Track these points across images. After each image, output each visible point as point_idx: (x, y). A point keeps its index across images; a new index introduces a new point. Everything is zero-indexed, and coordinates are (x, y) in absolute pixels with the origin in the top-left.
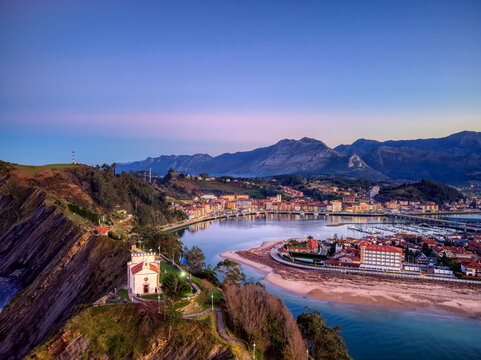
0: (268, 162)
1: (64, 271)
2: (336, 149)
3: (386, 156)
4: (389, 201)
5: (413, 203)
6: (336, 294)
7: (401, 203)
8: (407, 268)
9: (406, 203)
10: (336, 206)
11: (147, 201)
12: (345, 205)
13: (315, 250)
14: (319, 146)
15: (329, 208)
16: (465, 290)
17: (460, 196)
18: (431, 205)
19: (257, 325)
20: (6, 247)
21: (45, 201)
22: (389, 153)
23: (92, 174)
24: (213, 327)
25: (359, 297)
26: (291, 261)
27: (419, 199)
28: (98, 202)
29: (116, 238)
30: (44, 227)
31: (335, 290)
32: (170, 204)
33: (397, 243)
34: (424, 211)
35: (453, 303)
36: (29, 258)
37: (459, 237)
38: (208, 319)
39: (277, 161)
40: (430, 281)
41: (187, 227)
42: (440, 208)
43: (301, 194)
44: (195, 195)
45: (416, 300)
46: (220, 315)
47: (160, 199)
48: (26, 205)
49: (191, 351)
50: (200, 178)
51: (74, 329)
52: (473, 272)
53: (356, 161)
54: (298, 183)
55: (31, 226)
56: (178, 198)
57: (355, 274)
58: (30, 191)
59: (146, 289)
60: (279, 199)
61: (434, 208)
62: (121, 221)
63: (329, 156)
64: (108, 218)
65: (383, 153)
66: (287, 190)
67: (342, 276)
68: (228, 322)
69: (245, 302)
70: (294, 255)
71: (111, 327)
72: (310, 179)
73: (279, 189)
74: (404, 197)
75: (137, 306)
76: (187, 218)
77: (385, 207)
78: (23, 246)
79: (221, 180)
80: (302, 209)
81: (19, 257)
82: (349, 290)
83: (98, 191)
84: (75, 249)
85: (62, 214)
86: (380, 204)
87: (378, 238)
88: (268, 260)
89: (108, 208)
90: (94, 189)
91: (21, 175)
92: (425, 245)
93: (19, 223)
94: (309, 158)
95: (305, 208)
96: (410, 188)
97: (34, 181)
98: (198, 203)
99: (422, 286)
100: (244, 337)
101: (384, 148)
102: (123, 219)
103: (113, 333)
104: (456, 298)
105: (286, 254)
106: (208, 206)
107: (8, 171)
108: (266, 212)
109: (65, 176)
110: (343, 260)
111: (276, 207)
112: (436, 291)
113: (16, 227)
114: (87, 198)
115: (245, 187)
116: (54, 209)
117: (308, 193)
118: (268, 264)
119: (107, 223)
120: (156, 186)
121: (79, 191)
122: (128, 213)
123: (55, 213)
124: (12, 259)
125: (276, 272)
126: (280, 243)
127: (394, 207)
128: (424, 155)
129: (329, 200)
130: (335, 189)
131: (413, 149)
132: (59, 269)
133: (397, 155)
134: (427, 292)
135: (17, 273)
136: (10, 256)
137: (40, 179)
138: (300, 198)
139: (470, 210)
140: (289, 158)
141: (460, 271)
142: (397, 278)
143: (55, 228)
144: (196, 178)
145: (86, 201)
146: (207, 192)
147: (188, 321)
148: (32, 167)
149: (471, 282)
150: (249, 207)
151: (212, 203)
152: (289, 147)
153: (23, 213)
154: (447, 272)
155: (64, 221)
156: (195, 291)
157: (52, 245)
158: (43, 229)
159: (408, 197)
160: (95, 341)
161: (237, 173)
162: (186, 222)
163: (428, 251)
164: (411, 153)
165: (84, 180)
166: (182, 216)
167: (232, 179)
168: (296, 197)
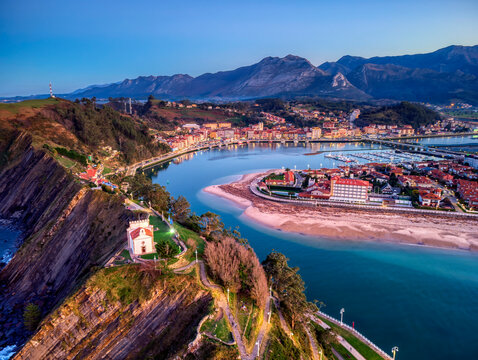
0: (252, 82)
1: (66, 221)
2: (321, 67)
3: (371, 74)
4: (367, 125)
5: (391, 127)
6: (307, 225)
7: (380, 127)
8: (371, 199)
9: (384, 127)
10: (316, 133)
11: (130, 136)
12: (324, 131)
13: (291, 182)
14: (304, 64)
15: (309, 135)
16: (419, 219)
17: (438, 118)
18: (407, 129)
19: (231, 274)
21: (33, 144)
22: (374, 71)
23: (73, 111)
24: (198, 277)
25: (326, 228)
26: (268, 194)
27: (396, 123)
28: (83, 140)
29: (110, 192)
30: (36, 171)
31: (306, 222)
32: (153, 137)
33: (368, 172)
34: (400, 136)
35: (406, 232)
36: (26, 200)
37: (426, 165)
38: (194, 271)
39: (261, 81)
40: (390, 211)
41: (171, 159)
42: (416, 133)
43: (283, 121)
44: (176, 124)
45: (375, 230)
46: (203, 266)
47: (143, 132)
48: (14, 148)
49: (182, 296)
50: (181, 106)
52: (429, 203)
53: (340, 80)
54: (280, 108)
55: (23, 169)
56: (160, 129)
57: (325, 206)
58: (15, 134)
59: (144, 250)
60: (260, 127)
61: (410, 132)
62: (107, 159)
63: (313, 74)
64: (94, 156)
65: (368, 71)
66: (269, 117)
67: (313, 208)
68: (209, 272)
69: (222, 255)
70: (272, 188)
71: (120, 282)
72: (294, 103)
73: (262, 116)
74: (382, 122)
75: (139, 266)
76: (171, 150)
77: (363, 131)
78: (19, 190)
79: (202, 107)
80: (283, 137)
81: (17, 200)
82: (318, 221)
83: (81, 129)
84: (74, 202)
85: (52, 159)
86: (358, 129)
87: (351, 167)
88: (248, 194)
89: (94, 145)
90: (77, 127)
91: (3, 116)
92: (393, 174)
94: (294, 77)
95: (285, 135)
96: (389, 111)
97: (16, 123)
98: (180, 134)
99: (383, 216)
100: (221, 283)
101: (369, 65)
102: (109, 155)
104: (409, 226)
105: (265, 188)
106: (191, 137)
108: (248, 141)
109: (46, 114)
110: (315, 193)
111: (258, 136)
112: (394, 220)
113: (8, 171)
114: (72, 137)
115: (227, 114)
116: (43, 153)
117: (290, 119)
118: (248, 198)
119: (94, 162)
120: (138, 118)
121: (63, 130)
122: (113, 149)
123: (45, 158)
124: (10, 202)
125: (254, 206)
126: (260, 175)
127: (372, 132)
128: (409, 73)
129: (310, 127)
130: (316, 114)
131: (398, 66)
132: (62, 219)
133: (381, 73)
134: (385, 221)
135: (17, 214)
136: (8, 199)
137: (22, 119)
138: (282, 125)
139: (443, 134)
140: (272, 77)
141: (418, 201)
142: (362, 209)
144: (177, 106)
145: (72, 140)
146: (188, 120)
147: (178, 275)
149: (425, 211)
150: (232, 136)
151: (195, 133)
152: (274, 65)
153: (13, 156)
154: (406, 202)
155: (55, 165)
156: (182, 249)
157: (47, 191)
158: (36, 173)
159: (386, 122)
161: (219, 95)
162: (170, 155)
163: (394, 181)
164: (396, 70)
165: (66, 118)
166: (166, 149)
167: (214, 106)
168: (278, 124)
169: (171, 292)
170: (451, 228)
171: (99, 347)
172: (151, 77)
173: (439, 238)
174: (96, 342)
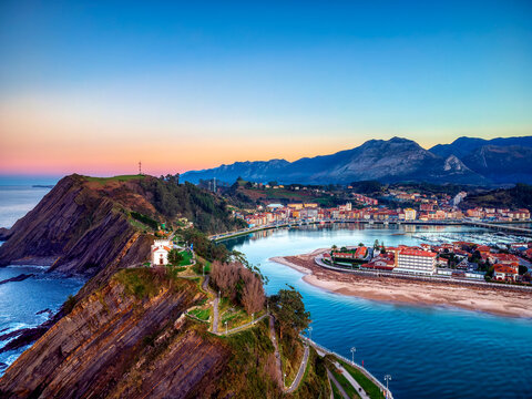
3: (492, 157)
4: (473, 208)
5: (501, 211)
7: (487, 211)
8: (440, 272)
9: (493, 211)
10: (410, 214)
11: (208, 210)
12: (420, 213)
13: (360, 256)
14: (410, 146)
15: (401, 216)
16: (487, 292)
18: (522, 213)
20: (82, 250)
21: (113, 210)
22: (495, 154)
23: (156, 184)
24: (200, 284)
27: (509, 206)
28: (160, 210)
30: (111, 232)
32: (230, 213)
34: (511, 220)
35: (467, 302)
36: (99, 258)
37: (525, 246)
38: (198, 279)
39: (362, 165)
41: (247, 235)
43: (376, 202)
44: (259, 203)
46: (208, 279)
47: (221, 207)
48: (97, 213)
50: (268, 186)
51: (115, 280)
52: (503, 276)
53: (453, 164)
54: (375, 190)
55: (101, 231)
56: (241, 207)
57: (386, 277)
58: (100, 201)
59: (161, 261)
60: (348, 207)
61: (525, 217)
62: (182, 229)
63: (422, 158)
64: (169, 225)
65: (487, 153)
66: (360, 198)
67: (374, 278)
68: (210, 282)
70: (337, 260)
73: (352, 196)
74: (491, 204)
75: (153, 270)
76: (248, 226)
77: (466, 214)
78: (94, 248)
79: (289, 189)
80: (372, 218)
81: (92, 257)
82: (375, 290)
83: (160, 201)
84: (129, 245)
85: (125, 221)
86: (461, 212)
88: (310, 264)
89: (170, 216)
90: (157, 198)
91: (93, 186)
92: (478, 252)
93: (91, 229)
94: (399, 161)
95: (375, 216)
96: (501, 194)
97: (103, 193)
98: (261, 211)
100: (216, 289)
101: (489, 147)
102: (184, 226)
103: (138, 284)
104: (473, 298)
105: (329, 259)
106: (271, 215)
107: (82, 183)
108: (332, 221)
109: (130, 186)
111: (344, 216)
112: (458, 292)
113: (88, 233)
114: (150, 207)
115: (314, 195)
116: (119, 216)
117: (383, 201)
118: (309, 267)
119: (166, 229)
120: (220, 195)
121: (143, 200)
122: (189, 221)
123: (120, 220)
124: (86, 259)
125: (314, 274)
127: (476, 216)
129: (403, 208)
130: (414, 196)
131: (525, 148)
132: (118, 260)
133: (506, 155)
134: (447, 293)
135: (90, 270)
137: (109, 190)
138: (374, 206)
140: (375, 161)
141: (492, 275)
143: (120, 233)
144: (264, 187)
145: (150, 210)
146: (274, 200)
147: (182, 279)
148: (102, 179)
150: (314, 214)
151: (276, 212)
152: (376, 149)
153: (95, 221)
154: (479, 276)
157: (116, 246)
158: (110, 234)
159: (496, 205)
160: (127, 287)
162: (245, 230)
164: (523, 152)
165: (149, 190)
166: (242, 224)
167: (301, 187)
168: (369, 206)
169: (174, 291)
170: (522, 301)
171: (116, 331)
172: (248, 162)
173: (502, 309)
174: (113, 328)
